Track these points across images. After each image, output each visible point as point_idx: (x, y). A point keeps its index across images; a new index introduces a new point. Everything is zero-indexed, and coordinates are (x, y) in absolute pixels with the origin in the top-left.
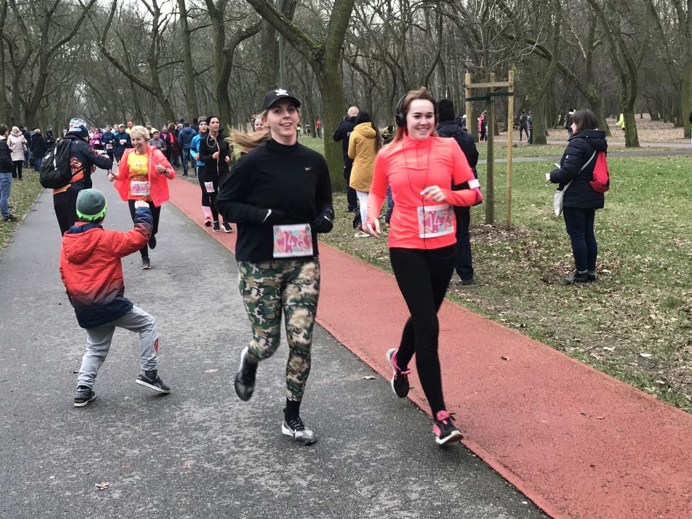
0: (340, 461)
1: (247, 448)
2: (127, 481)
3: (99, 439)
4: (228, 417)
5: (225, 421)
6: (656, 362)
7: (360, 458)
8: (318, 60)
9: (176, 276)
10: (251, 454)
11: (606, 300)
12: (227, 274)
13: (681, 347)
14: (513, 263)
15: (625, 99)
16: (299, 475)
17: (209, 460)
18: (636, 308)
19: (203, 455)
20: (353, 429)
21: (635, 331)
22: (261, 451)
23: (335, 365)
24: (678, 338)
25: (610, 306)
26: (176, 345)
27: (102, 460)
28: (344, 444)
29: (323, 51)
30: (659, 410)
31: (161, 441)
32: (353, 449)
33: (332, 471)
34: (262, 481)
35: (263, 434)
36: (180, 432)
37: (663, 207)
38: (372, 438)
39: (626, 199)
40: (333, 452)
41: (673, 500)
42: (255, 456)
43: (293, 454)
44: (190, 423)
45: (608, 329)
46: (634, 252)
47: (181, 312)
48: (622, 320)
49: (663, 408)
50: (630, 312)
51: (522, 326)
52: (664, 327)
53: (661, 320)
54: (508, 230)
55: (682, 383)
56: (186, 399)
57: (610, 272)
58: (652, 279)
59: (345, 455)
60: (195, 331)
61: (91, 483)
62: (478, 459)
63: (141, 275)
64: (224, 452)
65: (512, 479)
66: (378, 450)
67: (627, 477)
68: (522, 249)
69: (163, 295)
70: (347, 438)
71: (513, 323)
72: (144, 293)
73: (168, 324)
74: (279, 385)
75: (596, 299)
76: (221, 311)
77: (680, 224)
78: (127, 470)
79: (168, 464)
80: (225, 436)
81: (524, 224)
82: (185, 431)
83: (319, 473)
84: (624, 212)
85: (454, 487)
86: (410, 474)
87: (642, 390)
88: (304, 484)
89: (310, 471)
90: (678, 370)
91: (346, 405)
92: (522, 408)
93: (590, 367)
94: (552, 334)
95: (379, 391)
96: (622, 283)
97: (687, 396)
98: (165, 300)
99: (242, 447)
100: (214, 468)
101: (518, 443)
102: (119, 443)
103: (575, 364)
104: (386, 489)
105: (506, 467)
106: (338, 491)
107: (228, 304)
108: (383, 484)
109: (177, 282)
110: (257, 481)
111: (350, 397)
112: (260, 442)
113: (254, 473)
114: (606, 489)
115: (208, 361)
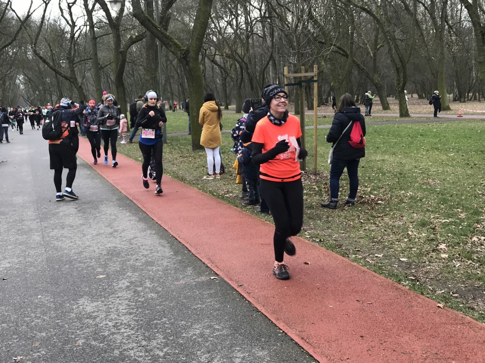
0: (188, 338)
1: (123, 330)
2: (35, 355)
3: (18, 326)
4: (111, 308)
5: (108, 312)
6: (410, 264)
7: (202, 335)
8: (185, 59)
9: (81, 209)
10: (125, 334)
11: (379, 222)
12: (117, 208)
13: (427, 254)
14: (317, 197)
15: (399, 84)
16: (158, 348)
17: (95, 339)
18: (399, 227)
19: (91, 336)
20: (199, 315)
21: (397, 243)
22: (133, 332)
23: (189, 271)
24: (427, 247)
25: (382, 226)
26: (78, 258)
27: (18, 341)
28: (191, 325)
29: (188, 51)
30: (410, 297)
31: (62, 326)
32: (197, 330)
33: (182, 345)
34: (132, 353)
35: (135, 320)
36: (76, 320)
37: (422, 158)
38: (211, 321)
39: (397, 153)
40: (183, 331)
41: (415, 359)
42: (128, 336)
43: (155, 334)
44: (83, 313)
45: (379, 242)
46: (401, 189)
47: (82, 235)
48: (389, 235)
49: (412, 296)
50: (395, 230)
51: (320, 241)
52: (417, 240)
53: (415, 235)
54: (315, 174)
55: (427, 278)
56: (82, 296)
57: (383, 203)
58: (411, 207)
59: (191, 333)
60: (92, 249)
61: (10, 357)
62: (284, 334)
63: (56, 210)
64: (106, 334)
65: (306, 347)
66: (215, 329)
67: (385, 344)
68: (324, 188)
69: (71, 224)
70: (194, 322)
71: (314, 239)
72: (57, 222)
73: (73, 243)
74: (149, 286)
75: (372, 221)
76: (111, 234)
77: (433, 169)
78: (36, 347)
79: (66, 342)
80: (108, 322)
81: (327, 170)
82: (80, 319)
83: (172, 346)
84: (396, 161)
85: (266, 353)
86: (236, 345)
87: (399, 284)
88: (161, 354)
89: (166, 345)
90: (425, 269)
91: (195, 298)
92: (317, 297)
93: (365, 269)
94: (340, 246)
95: (219, 288)
96: (390, 210)
97: (430, 287)
98: (72, 227)
99: (120, 329)
100: (98, 345)
101: (312, 322)
102: (32, 329)
103: (354, 266)
104: (219, 357)
105: (302, 339)
106: (185, 358)
107: (116, 229)
108: (216, 353)
109: (81, 214)
110: (128, 353)
111: (198, 292)
112: (132, 326)
113: (126, 347)
114: (369, 352)
115: (99, 270)
